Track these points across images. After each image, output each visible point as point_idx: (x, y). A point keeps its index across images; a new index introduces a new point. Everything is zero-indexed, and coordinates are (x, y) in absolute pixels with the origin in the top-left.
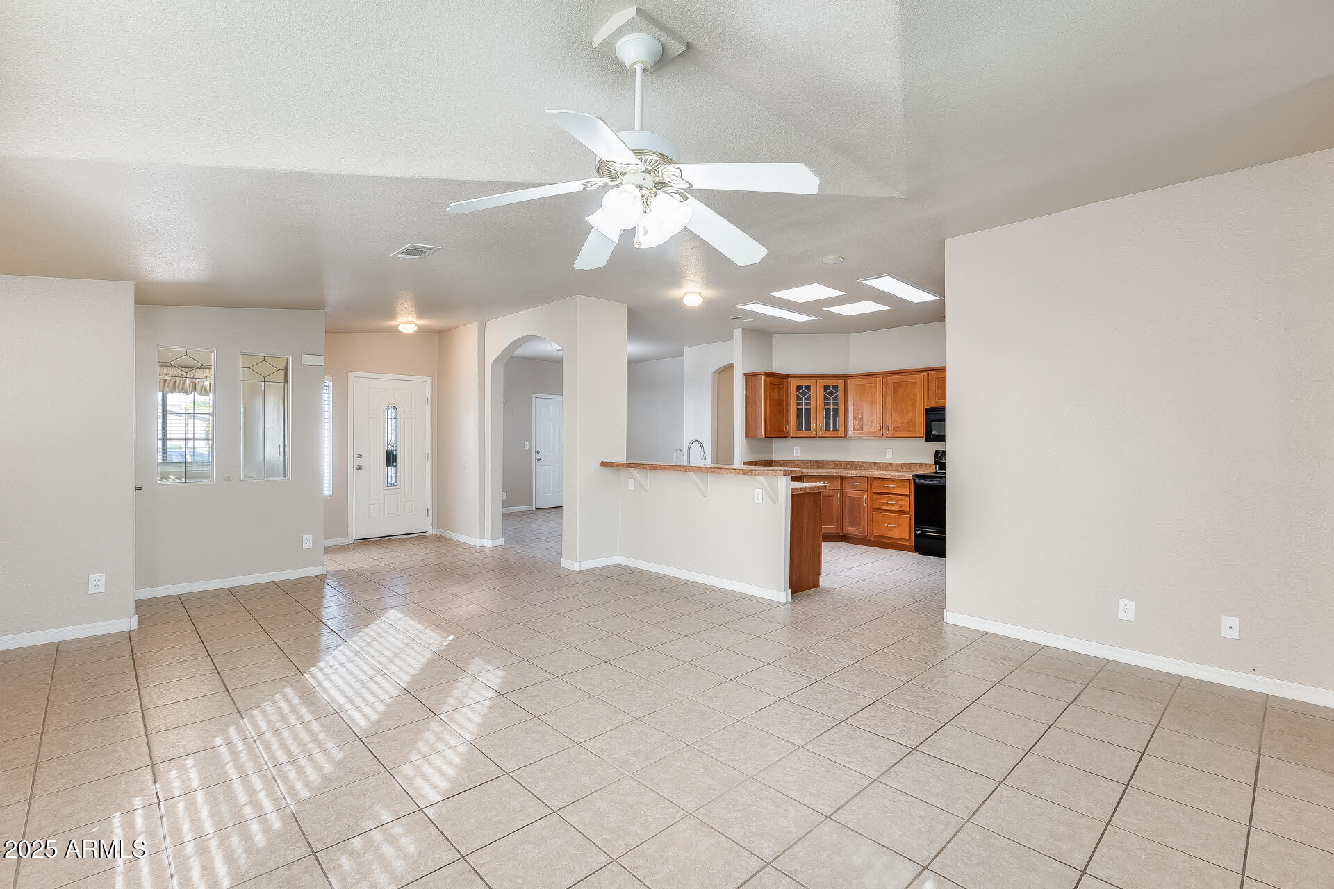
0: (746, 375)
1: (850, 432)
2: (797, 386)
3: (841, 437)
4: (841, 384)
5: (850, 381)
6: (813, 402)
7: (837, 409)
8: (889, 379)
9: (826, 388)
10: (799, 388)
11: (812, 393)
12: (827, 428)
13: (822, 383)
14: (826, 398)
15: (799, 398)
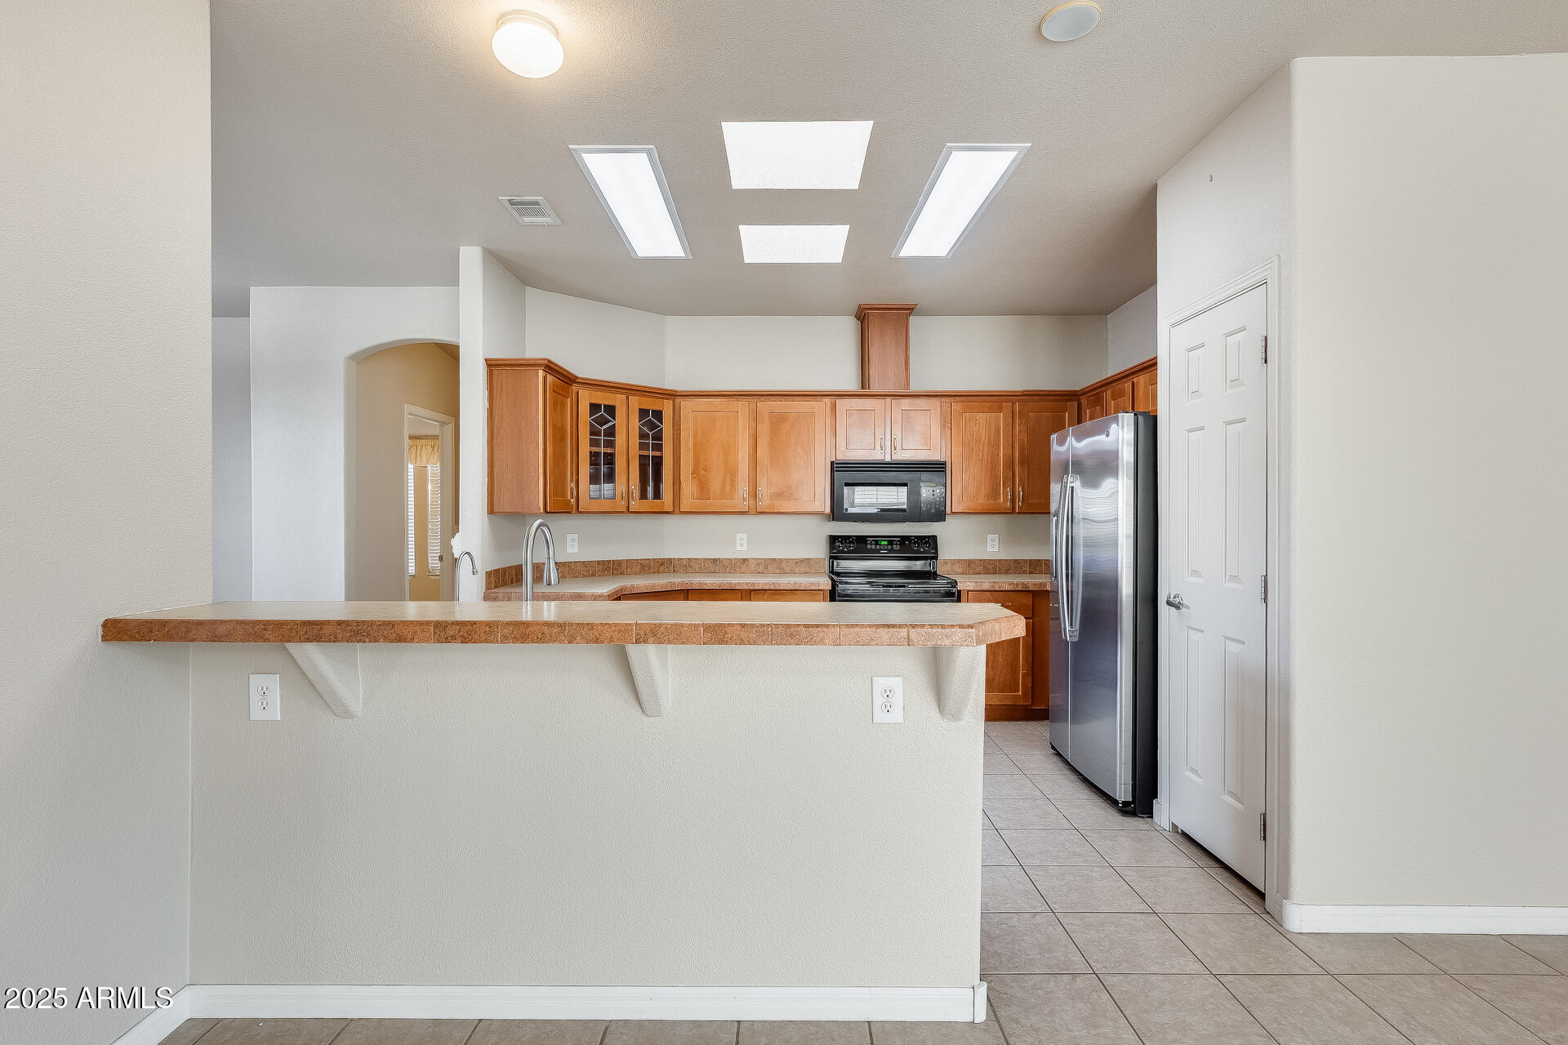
0: (492, 365)
1: (686, 503)
2: (591, 405)
3: (667, 513)
4: (667, 408)
5: (685, 404)
6: (620, 439)
7: (661, 457)
8: (766, 406)
9: (643, 413)
10: (594, 408)
11: (619, 421)
12: (644, 496)
13: (636, 402)
14: (643, 436)
15: (594, 432)
